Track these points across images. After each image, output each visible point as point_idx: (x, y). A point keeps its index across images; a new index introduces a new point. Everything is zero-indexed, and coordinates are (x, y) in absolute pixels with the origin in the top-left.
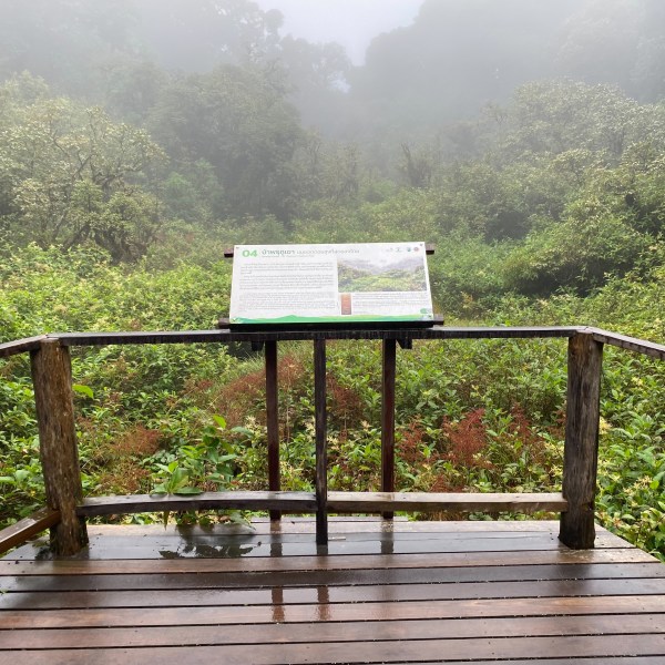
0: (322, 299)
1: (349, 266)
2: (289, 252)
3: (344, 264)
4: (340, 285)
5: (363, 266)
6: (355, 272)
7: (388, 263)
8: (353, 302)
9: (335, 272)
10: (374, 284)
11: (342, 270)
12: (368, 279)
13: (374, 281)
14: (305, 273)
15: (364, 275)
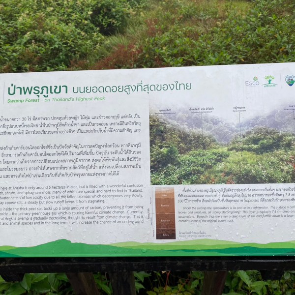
0: (121, 202)
1: (171, 123)
2: (57, 90)
3: (162, 118)
4: (154, 169)
5: (198, 123)
6: (184, 137)
7: (248, 115)
8: (178, 207)
9: (144, 137)
10: (220, 166)
11: (158, 132)
12: (209, 153)
13: (220, 158)
14: (87, 139)
15: (199, 143)
